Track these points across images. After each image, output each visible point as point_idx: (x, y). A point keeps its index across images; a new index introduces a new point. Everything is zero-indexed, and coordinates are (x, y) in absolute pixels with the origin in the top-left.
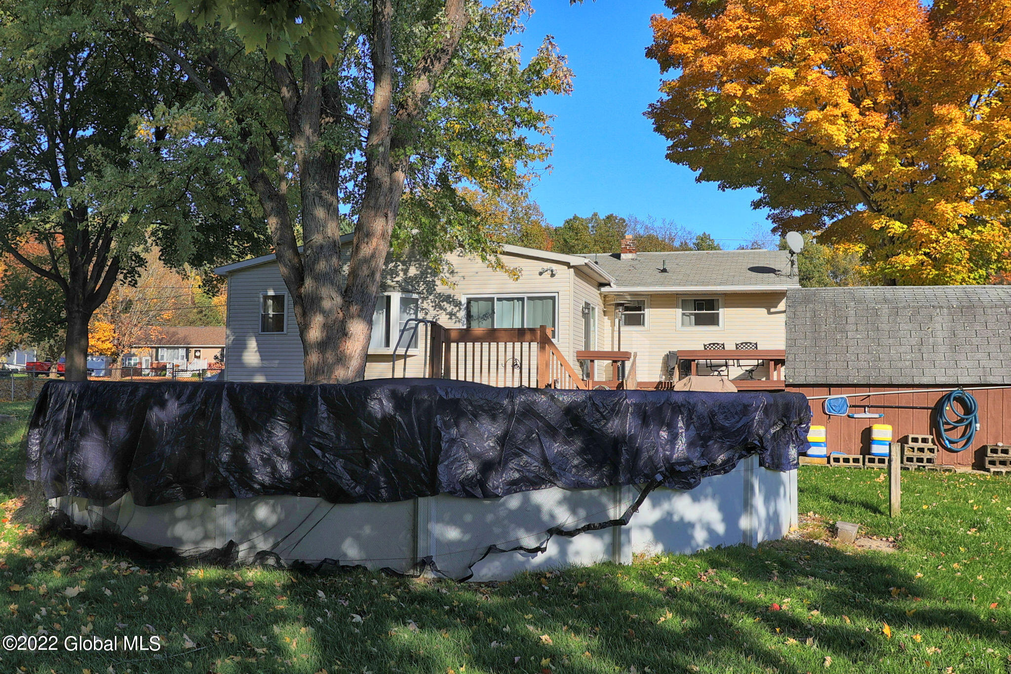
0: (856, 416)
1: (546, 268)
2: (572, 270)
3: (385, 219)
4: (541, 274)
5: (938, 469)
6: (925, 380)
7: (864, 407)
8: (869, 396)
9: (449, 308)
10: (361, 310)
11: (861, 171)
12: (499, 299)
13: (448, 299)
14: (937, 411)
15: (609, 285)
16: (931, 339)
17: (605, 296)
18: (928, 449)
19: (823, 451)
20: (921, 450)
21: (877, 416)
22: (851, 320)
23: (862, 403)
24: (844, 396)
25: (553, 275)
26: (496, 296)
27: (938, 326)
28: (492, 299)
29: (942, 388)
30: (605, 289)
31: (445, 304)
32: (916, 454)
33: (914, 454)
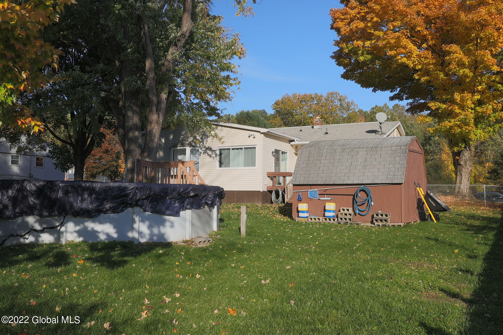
0: (321, 199)
1: (251, 134)
2: (262, 135)
3: (157, 115)
4: (249, 137)
5: (353, 223)
6: (349, 182)
7: (325, 194)
8: (327, 190)
9: (210, 153)
10: (149, 155)
11: (423, 79)
12: (233, 149)
13: (210, 149)
14: (354, 197)
15: (294, 141)
16: (355, 163)
17: (296, 147)
18: (349, 214)
19: (306, 215)
20: (346, 214)
21: (329, 199)
22: (324, 155)
23: (324, 193)
24: (316, 190)
25: (254, 138)
26: (231, 148)
27: (360, 157)
28: (229, 149)
29: (358, 185)
30: (292, 143)
31: (208, 151)
32: (344, 216)
33: (343, 216)
